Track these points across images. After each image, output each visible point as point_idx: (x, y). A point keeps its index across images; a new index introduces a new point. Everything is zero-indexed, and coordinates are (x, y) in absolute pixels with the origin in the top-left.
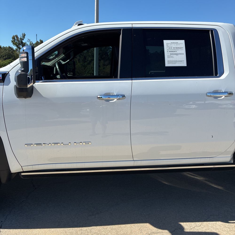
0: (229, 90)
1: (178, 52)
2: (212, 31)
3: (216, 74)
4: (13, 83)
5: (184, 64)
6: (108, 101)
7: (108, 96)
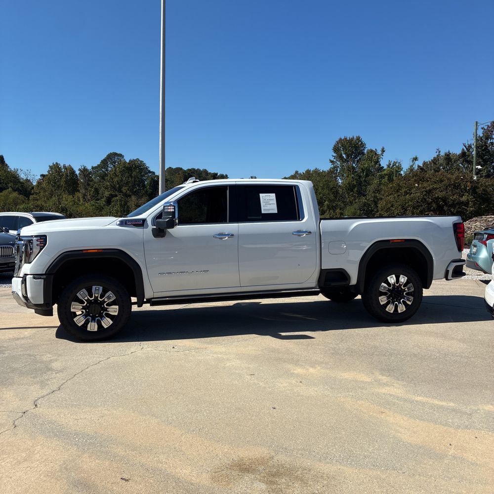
0: (309, 230)
1: (271, 202)
2: (295, 187)
3: (299, 219)
4: (151, 227)
5: (276, 211)
6: (221, 238)
7: (221, 235)
